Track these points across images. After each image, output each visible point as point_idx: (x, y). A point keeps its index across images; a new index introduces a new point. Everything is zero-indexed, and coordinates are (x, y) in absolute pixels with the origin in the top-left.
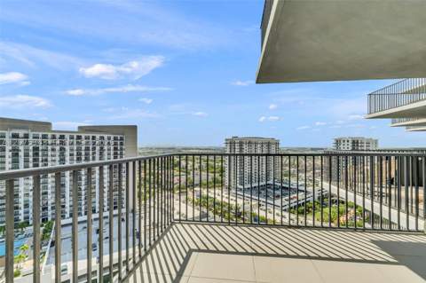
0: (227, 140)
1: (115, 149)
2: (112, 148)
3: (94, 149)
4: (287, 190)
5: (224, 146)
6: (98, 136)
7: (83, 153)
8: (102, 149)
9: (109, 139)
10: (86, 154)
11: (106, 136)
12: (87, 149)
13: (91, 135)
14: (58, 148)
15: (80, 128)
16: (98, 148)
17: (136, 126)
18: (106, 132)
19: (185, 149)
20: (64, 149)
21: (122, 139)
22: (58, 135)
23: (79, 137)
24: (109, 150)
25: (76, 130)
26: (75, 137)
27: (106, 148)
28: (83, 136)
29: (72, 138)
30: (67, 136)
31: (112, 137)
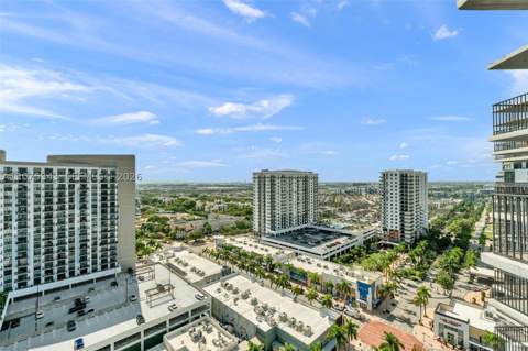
0: (255, 174)
1: (104, 187)
2: (99, 185)
3: (72, 187)
4: (328, 234)
5: (251, 181)
6: (77, 169)
7: (55, 193)
8: (84, 187)
9: (95, 173)
10: (60, 195)
11: (90, 170)
12: (62, 187)
13: (67, 169)
14: (15, 186)
15: (50, 157)
16: (77, 186)
17: (133, 157)
18: (90, 165)
19: (201, 185)
20: (25, 188)
21: (113, 173)
22: (15, 169)
23: (49, 171)
24: (95, 188)
25: (45, 161)
26: (43, 171)
27: (89, 185)
28: (55, 169)
29: (37, 171)
30: (30, 169)
31: (99, 171)
